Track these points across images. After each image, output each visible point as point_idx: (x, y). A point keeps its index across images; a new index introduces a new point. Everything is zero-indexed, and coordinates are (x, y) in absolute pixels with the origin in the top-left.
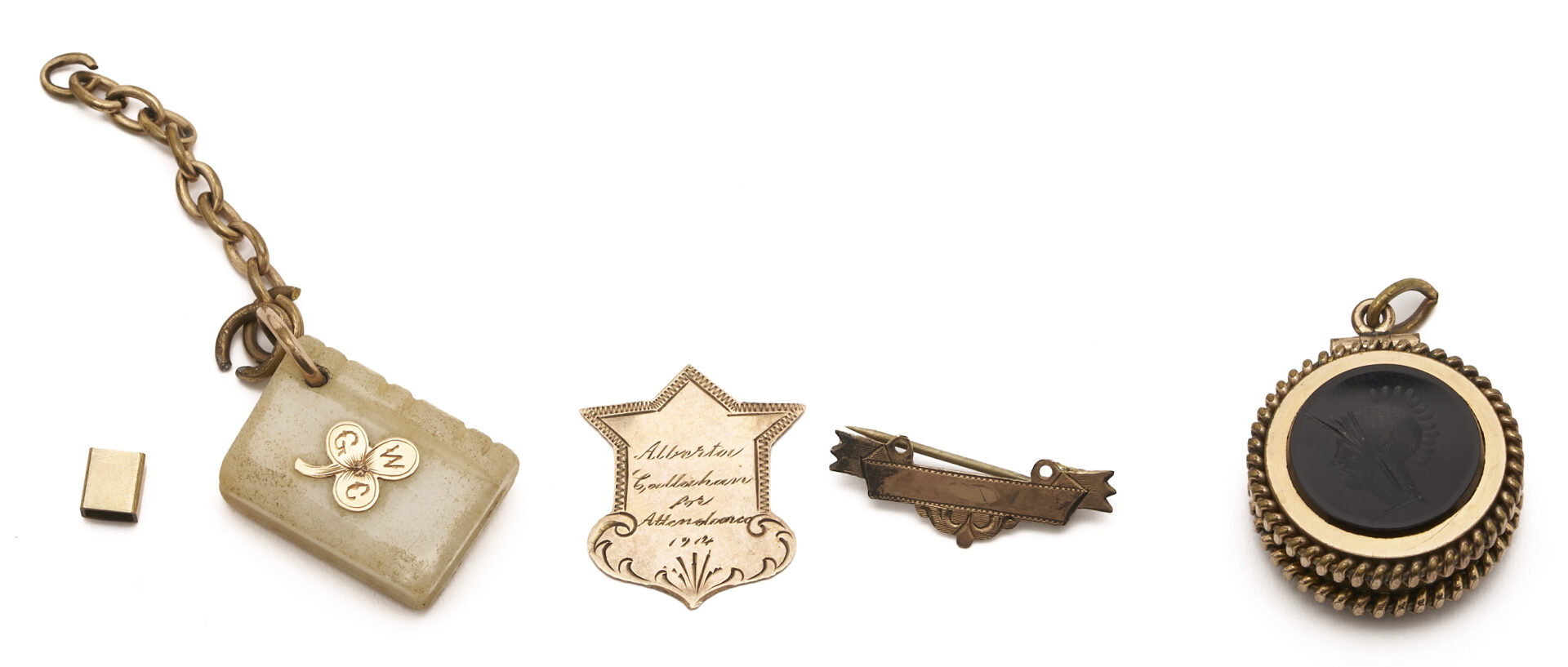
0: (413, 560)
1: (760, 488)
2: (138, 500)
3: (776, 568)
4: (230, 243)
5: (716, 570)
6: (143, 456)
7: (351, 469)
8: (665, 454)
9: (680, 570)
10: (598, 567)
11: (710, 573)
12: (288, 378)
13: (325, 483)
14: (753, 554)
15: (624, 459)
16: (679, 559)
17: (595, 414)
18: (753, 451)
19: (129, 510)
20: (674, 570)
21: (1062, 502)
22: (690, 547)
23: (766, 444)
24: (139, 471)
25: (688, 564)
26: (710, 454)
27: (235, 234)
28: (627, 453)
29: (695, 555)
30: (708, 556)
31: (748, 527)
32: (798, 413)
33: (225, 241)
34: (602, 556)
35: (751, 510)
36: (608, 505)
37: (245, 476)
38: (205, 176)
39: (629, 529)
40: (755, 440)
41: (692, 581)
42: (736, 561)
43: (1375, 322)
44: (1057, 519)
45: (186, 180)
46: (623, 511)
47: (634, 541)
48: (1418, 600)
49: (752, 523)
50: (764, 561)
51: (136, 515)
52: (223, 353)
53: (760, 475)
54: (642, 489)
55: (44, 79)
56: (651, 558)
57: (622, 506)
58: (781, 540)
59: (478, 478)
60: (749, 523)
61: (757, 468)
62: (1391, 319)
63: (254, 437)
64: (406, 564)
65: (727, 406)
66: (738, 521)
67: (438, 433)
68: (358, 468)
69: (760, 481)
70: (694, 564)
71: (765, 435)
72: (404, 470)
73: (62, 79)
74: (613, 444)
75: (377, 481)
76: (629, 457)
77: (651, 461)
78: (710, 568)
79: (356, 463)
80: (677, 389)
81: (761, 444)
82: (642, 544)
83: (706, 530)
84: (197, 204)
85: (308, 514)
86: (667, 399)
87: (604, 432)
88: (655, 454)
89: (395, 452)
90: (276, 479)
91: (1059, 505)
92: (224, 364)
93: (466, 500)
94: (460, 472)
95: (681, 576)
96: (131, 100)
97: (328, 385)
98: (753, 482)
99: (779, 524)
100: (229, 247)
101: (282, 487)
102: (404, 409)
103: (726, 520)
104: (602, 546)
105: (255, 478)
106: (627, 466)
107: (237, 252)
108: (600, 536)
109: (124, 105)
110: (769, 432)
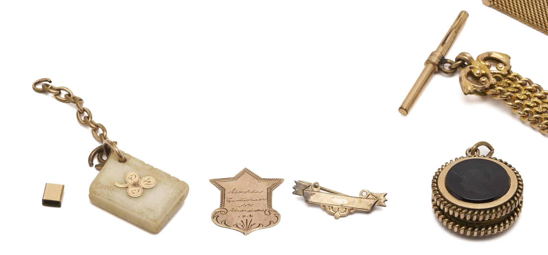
0: (153, 211)
1: (269, 202)
2: (61, 198)
3: (274, 224)
4: (94, 130)
5: (254, 224)
6: (63, 186)
7: (133, 185)
8: (237, 192)
9: (242, 224)
10: (214, 223)
11: (252, 225)
12: (113, 159)
13: (125, 189)
14: (266, 220)
15: (224, 193)
16: (242, 221)
17: (214, 181)
18: (267, 192)
19: (59, 200)
20: (240, 224)
21: (370, 204)
22: (245, 218)
23: (271, 190)
24: (62, 189)
25: (245, 222)
26: (252, 192)
27: (96, 127)
28: (225, 191)
29: (247, 220)
30: (251, 220)
31: (265, 212)
32: (282, 181)
33: (92, 129)
34: (216, 220)
35: (266, 208)
36: (218, 206)
37: (98, 187)
38: (86, 111)
39: (225, 212)
40: (267, 189)
41: (246, 227)
42: (261, 222)
43: (473, 153)
44: (368, 209)
45: (80, 113)
46: (223, 207)
47: (227, 216)
48: (488, 229)
49: (266, 211)
50: (270, 222)
51: (60, 202)
52: (91, 160)
53: (269, 198)
54: (230, 201)
55: (34, 86)
56: (232, 220)
57: (223, 206)
58: (275, 216)
59: (175, 188)
60: (265, 211)
61: (268, 196)
62: (479, 152)
63: (101, 176)
64: (151, 212)
65: (258, 179)
66: (261, 211)
67: (163, 175)
68: (135, 185)
69: (269, 200)
70: (247, 223)
71: (271, 187)
72: (151, 185)
73: (40, 87)
74: (220, 189)
75: (142, 189)
76: (225, 193)
77: (232, 194)
78: (252, 223)
79: (135, 183)
80: (242, 174)
81: (269, 190)
82: (229, 217)
83: (251, 213)
84: (84, 120)
85: (119, 198)
86: (238, 177)
87: (217, 186)
88: (234, 192)
89: (149, 180)
90: (108, 188)
91: (369, 205)
92: (91, 165)
93: (172, 194)
94: (170, 187)
95: (242, 226)
96: (62, 91)
97: (127, 162)
98: (267, 200)
99: (275, 212)
100: (94, 131)
101: (110, 190)
102: (151, 169)
103: (258, 210)
104: (216, 217)
105: (101, 188)
106: (225, 195)
107: (96, 133)
108: (215, 214)
109: (60, 93)
110: (272, 186)
